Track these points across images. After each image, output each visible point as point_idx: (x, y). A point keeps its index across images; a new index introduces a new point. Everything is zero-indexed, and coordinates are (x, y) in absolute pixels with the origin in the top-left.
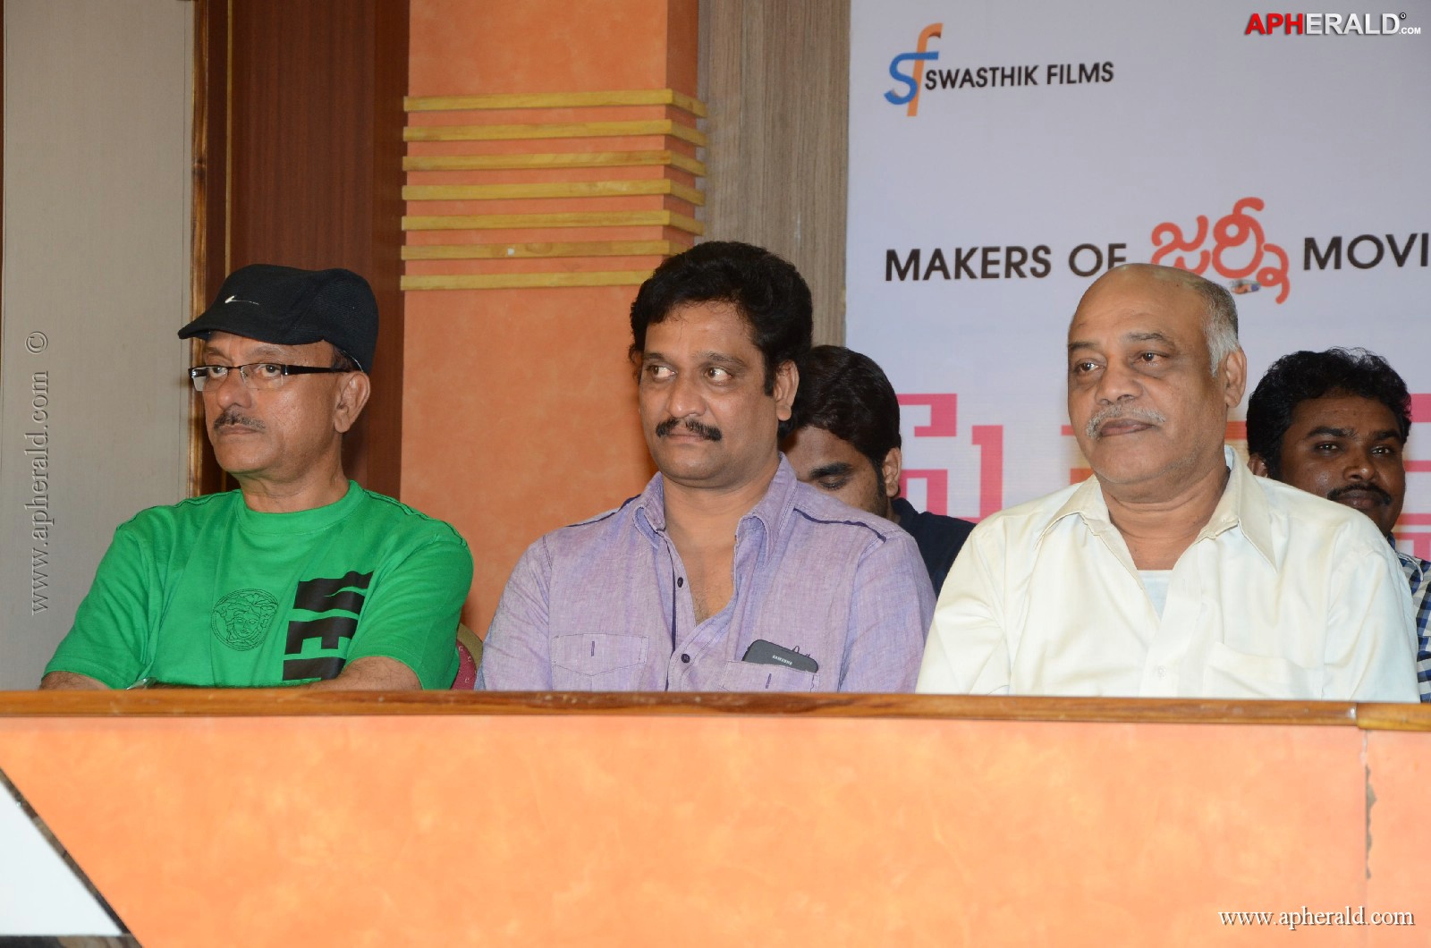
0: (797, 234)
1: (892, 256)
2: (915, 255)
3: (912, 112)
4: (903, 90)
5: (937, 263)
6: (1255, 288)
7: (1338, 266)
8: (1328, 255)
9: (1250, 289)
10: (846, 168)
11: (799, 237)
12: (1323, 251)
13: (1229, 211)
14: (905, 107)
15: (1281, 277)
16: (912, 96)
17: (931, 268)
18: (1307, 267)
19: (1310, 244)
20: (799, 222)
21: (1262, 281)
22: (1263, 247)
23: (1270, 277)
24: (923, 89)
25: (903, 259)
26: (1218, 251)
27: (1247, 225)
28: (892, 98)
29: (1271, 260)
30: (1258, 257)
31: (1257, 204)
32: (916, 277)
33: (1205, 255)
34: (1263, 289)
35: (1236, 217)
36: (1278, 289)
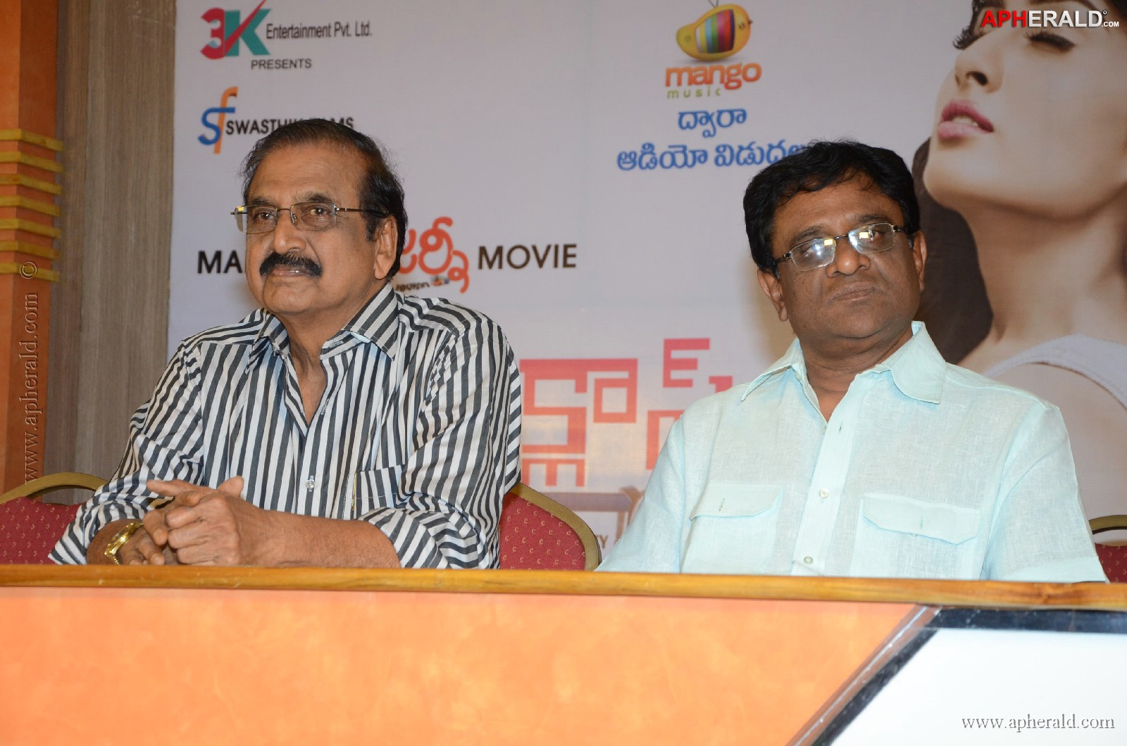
0: (132, 238)
1: (202, 256)
2: (218, 255)
3: (217, 151)
4: (211, 134)
5: (233, 261)
6: (447, 282)
7: (500, 266)
8: (494, 258)
9: (443, 282)
10: (172, 190)
11: (133, 241)
12: (491, 255)
13: (429, 226)
14: (212, 147)
15: (463, 274)
16: (217, 140)
17: (230, 264)
18: (480, 266)
19: (483, 251)
20: (133, 229)
21: (452, 277)
22: (452, 252)
23: (456, 274)
24: (224, 135)
25: (210, 258)
26: (422, 255)
27: (442, 236)
28: (203, 140)
29: (457, 262)
30: (449, 259)
31: (448, 221)
32: (219, 271)
33: (414, 257)
34: (452, 283)
35: (435, 231)
36: (461, 283)
